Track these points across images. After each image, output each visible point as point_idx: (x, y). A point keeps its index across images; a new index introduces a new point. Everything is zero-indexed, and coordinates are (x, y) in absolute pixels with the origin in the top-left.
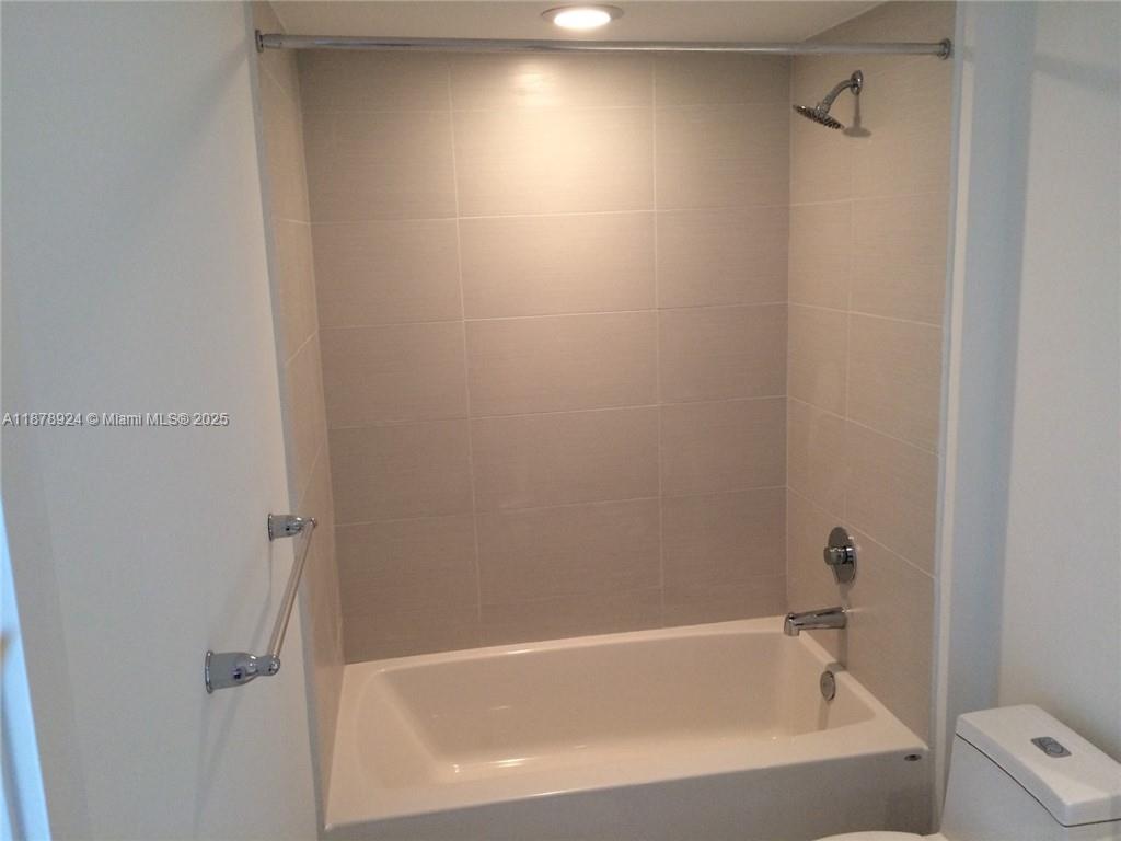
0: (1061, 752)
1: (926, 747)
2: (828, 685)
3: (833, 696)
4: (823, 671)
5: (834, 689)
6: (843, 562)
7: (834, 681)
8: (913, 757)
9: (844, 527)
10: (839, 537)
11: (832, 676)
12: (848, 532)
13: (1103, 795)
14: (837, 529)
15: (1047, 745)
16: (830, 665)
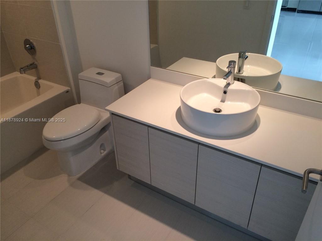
0: (103, 74)
1: (69, 88)
2: (37, 85)
3: (40, 87)
4: (34, 81)
5: (39, 85)
6: (31, 49)
7: (39, 83)
8: (67, 92)
9: (28, 38)
10: (27, 42)
11: (38, 82)
12: (30, 39)
13: (113, 78)
14: (26, 39)
15: (99, 74)
16: (36, 79)
